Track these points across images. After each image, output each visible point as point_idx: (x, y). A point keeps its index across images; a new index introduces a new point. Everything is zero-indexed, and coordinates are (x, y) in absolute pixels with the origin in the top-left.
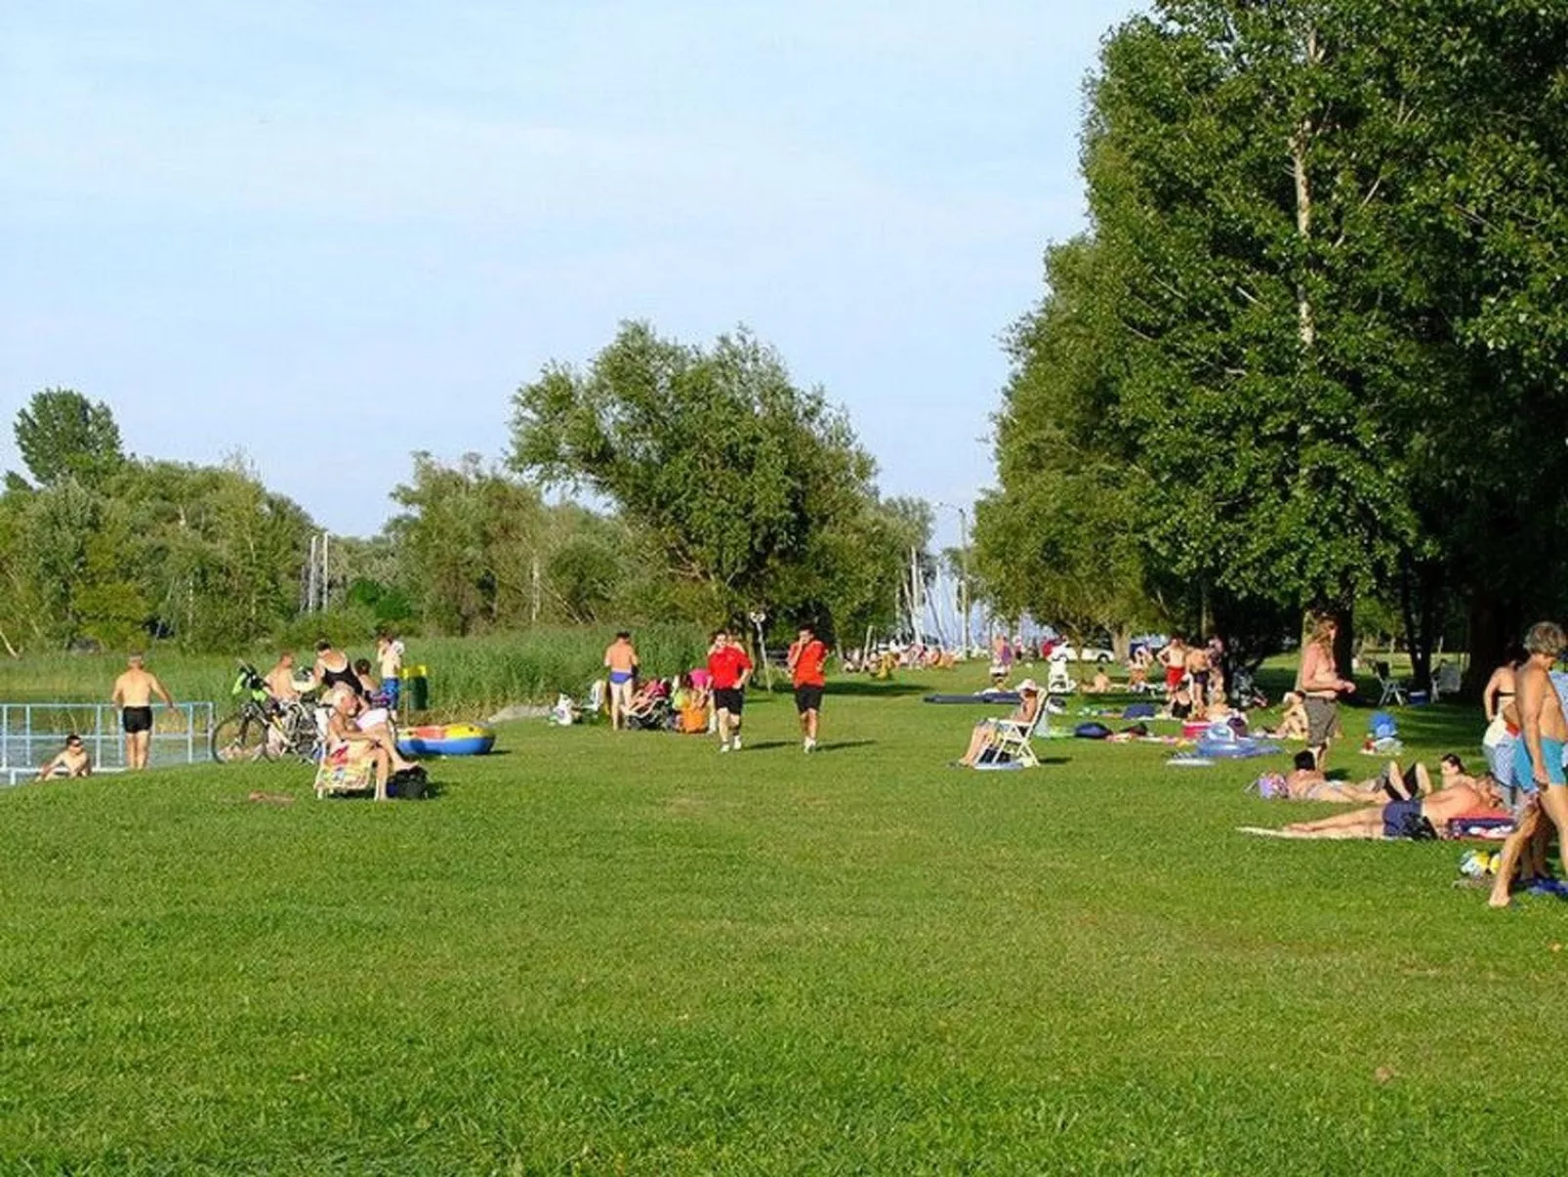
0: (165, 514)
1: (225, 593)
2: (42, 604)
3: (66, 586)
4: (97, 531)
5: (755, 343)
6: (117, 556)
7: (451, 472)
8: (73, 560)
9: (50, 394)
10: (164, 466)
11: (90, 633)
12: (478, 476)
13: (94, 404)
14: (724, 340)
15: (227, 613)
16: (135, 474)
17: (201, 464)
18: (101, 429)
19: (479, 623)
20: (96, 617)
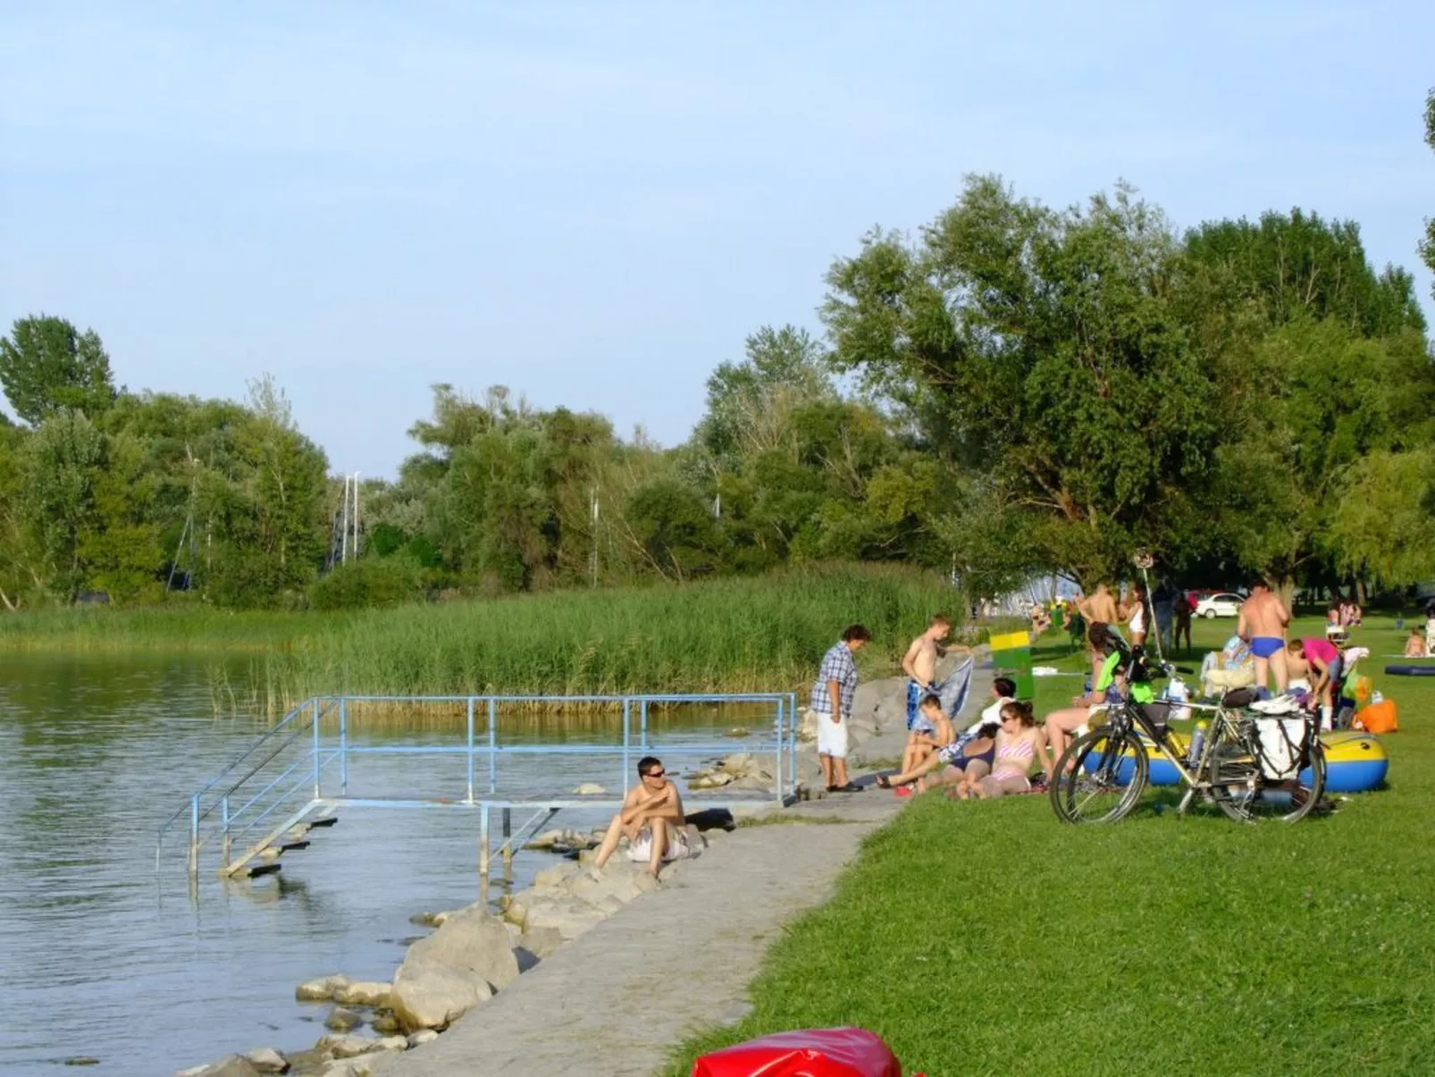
0: (170, 451)
1: (251, 539)
2: (44, 552)
3: (72, 531)
4: (107, 469)
5: (1140, 205)
6: (128, 497)
7: (475, 408)
8: (79, 501)
9: (33, 322)
10: (164, 399)
11: (98, 583)
12: (506, 412)
13: (81, 331)
14: (1099, 202)
15: (255, 561)
16: (132, 407)
17: (205, 396)
18: (88, 359)
19: (542, 574)
20: (104, 566)
